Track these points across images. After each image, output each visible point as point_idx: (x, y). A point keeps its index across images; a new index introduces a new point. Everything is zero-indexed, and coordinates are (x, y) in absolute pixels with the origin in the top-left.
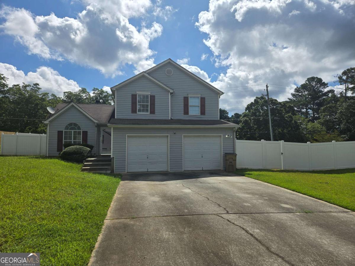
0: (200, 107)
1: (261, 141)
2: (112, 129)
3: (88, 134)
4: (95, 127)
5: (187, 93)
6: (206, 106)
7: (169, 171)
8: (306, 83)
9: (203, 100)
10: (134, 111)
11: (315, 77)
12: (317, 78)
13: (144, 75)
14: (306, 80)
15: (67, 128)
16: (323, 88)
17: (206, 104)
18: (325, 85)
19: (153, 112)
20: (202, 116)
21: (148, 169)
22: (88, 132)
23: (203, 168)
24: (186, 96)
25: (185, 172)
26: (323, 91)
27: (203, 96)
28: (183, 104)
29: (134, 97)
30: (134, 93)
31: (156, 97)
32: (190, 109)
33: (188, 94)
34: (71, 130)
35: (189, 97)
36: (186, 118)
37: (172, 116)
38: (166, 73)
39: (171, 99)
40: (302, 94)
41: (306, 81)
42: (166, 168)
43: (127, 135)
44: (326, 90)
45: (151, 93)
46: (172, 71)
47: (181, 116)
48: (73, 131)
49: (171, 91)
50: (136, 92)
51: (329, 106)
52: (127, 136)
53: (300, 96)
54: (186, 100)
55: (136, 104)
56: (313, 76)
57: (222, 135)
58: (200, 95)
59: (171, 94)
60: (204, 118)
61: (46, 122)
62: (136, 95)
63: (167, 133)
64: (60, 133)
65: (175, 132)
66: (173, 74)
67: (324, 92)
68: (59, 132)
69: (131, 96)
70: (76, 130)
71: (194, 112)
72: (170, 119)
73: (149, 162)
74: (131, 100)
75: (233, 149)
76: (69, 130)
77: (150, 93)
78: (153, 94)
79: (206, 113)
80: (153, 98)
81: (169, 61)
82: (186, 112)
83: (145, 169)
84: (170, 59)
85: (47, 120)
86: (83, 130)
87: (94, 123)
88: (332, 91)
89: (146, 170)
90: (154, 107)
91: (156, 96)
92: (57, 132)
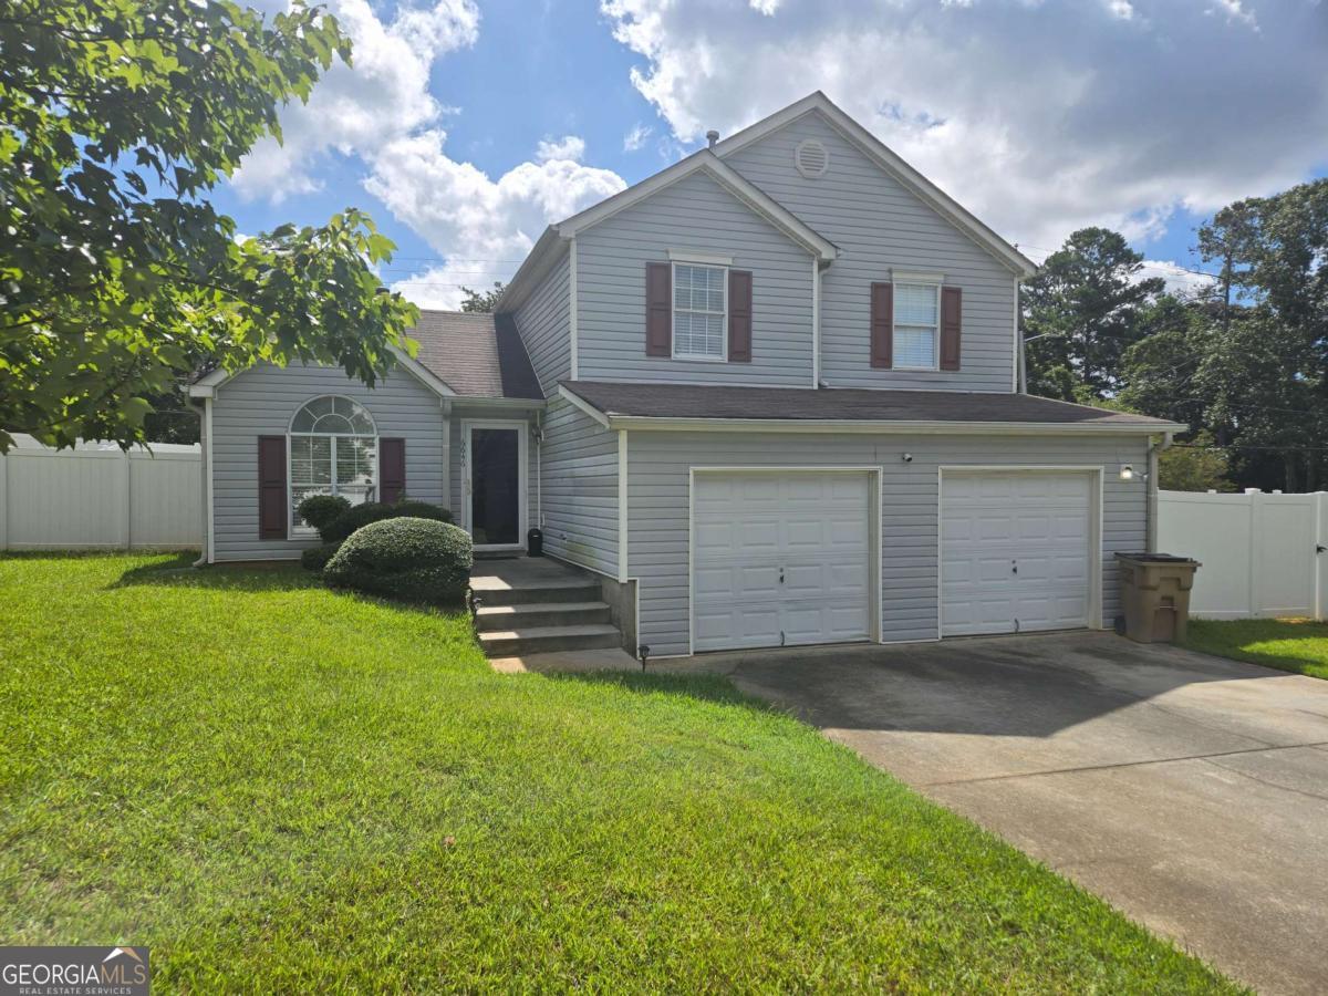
0: (939, 331)
1: (1244, 492)
2: (623, 438)
3: (408, 450)
4: (440, 418)
5: (886, 267)
6: (963, 329)
7: (880, 641)
8: (1067, 252)
9: (951, 299)
10: (658, 345)
11: (1101, 228)
12: (1105, 232)
13: (705, 166)
14: (1069, 238)
15: (302, 421)
16: (1123, 274)
17: (963, 321)
18: (1130, 259)
19: (740, 350)
20: (950, 376)
21: (782, 634)
22: (408, 442)
23: (1021, 623)
24: (881, 277)
25: (945, 644)
26: (1125, 285)
27: (953, 283)
28: (868, 316)
29: (658, 275)
30: (659, 257)
31: (755, 282)
32: (899, 340)
33: (890, 271)
34: (327, 435)
35: (894, 286)
36: (878, 382)
37: (821, 377)
38: (798, 163)
39: (823, 292)
40: (1046, 293)
41: (1068, 243)
42: (861, 629)
43: (692, 469)
44: (1135, 280)
45: (734, 258)
46: (827, 157)
47: (857, 374)
48: (333, 437)
49: (827, 254)
50: (667, 252)
51: (1159, 340)
52: (696, 474)
53: (1039, 297)
54: (882, 295)
55: (669, 311)
56: (1092, 226)
57: (1102, 468)
58: (941, 278)
59: (824, 265)
60: (958, 384)
61: (196, 392)
62: (666, 268)
63: (872, 459)
64: (270, 449)
65: (908, 456)
66: (827, 172)
67: (1128, 287)
68: (263, 440)
69: (643, 273)
70: (351, 432)
71: (915, 353)
72: (816, 387)
73: (788, 602)
74: (643, 291)
75: (1143, 533)
76: (315, 431)
77: (729, 262)
78: (743, 266)
79: (962, 361)
80: (741, 283)
81: (812, 104)
82: (881, 355)
83: (773, 634)
84: (819, 93)
85: (200, 378)
86: (387, 434)
87: (437, 397)
88: (1155, 285)
89: (774, 640)
90: (748, 329)
91: (755, 273)
92: (255, 440)
